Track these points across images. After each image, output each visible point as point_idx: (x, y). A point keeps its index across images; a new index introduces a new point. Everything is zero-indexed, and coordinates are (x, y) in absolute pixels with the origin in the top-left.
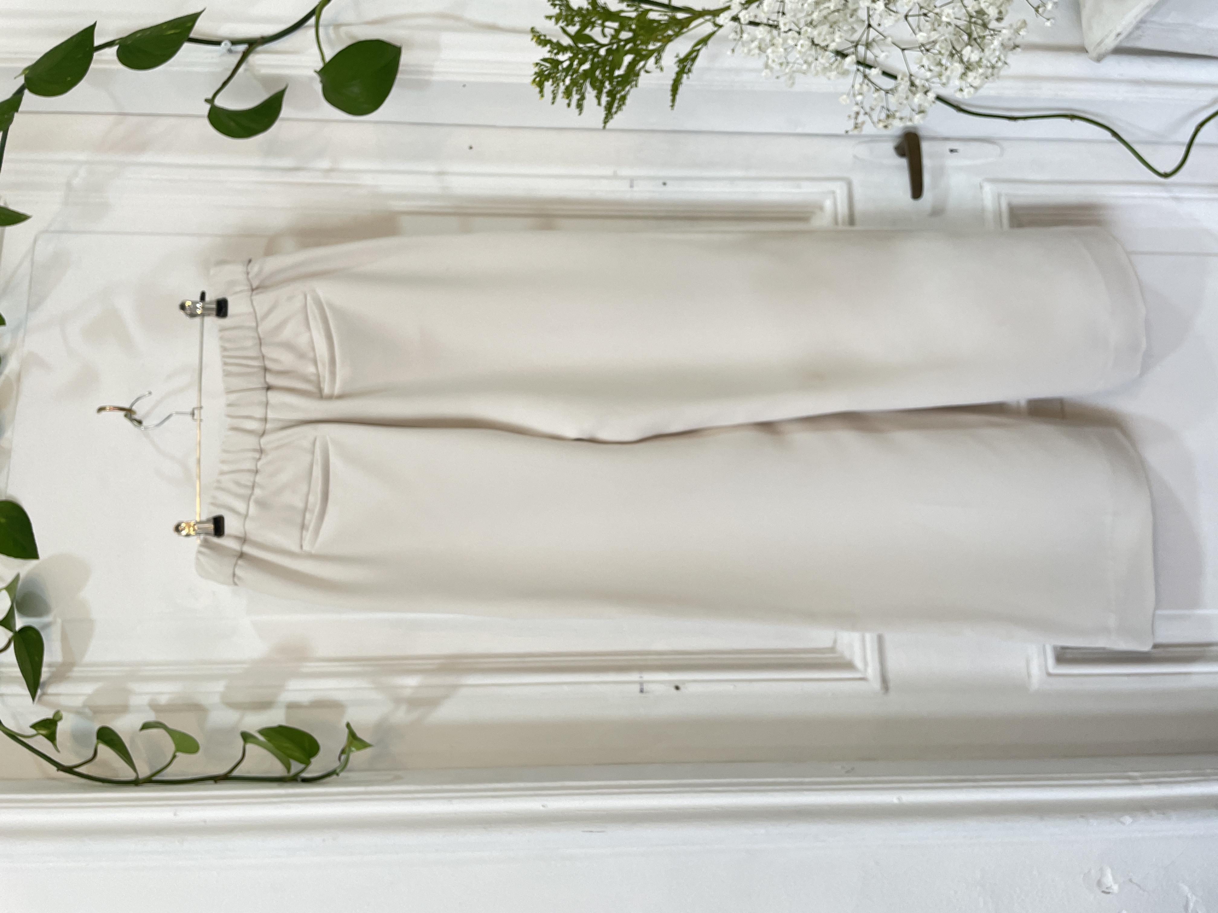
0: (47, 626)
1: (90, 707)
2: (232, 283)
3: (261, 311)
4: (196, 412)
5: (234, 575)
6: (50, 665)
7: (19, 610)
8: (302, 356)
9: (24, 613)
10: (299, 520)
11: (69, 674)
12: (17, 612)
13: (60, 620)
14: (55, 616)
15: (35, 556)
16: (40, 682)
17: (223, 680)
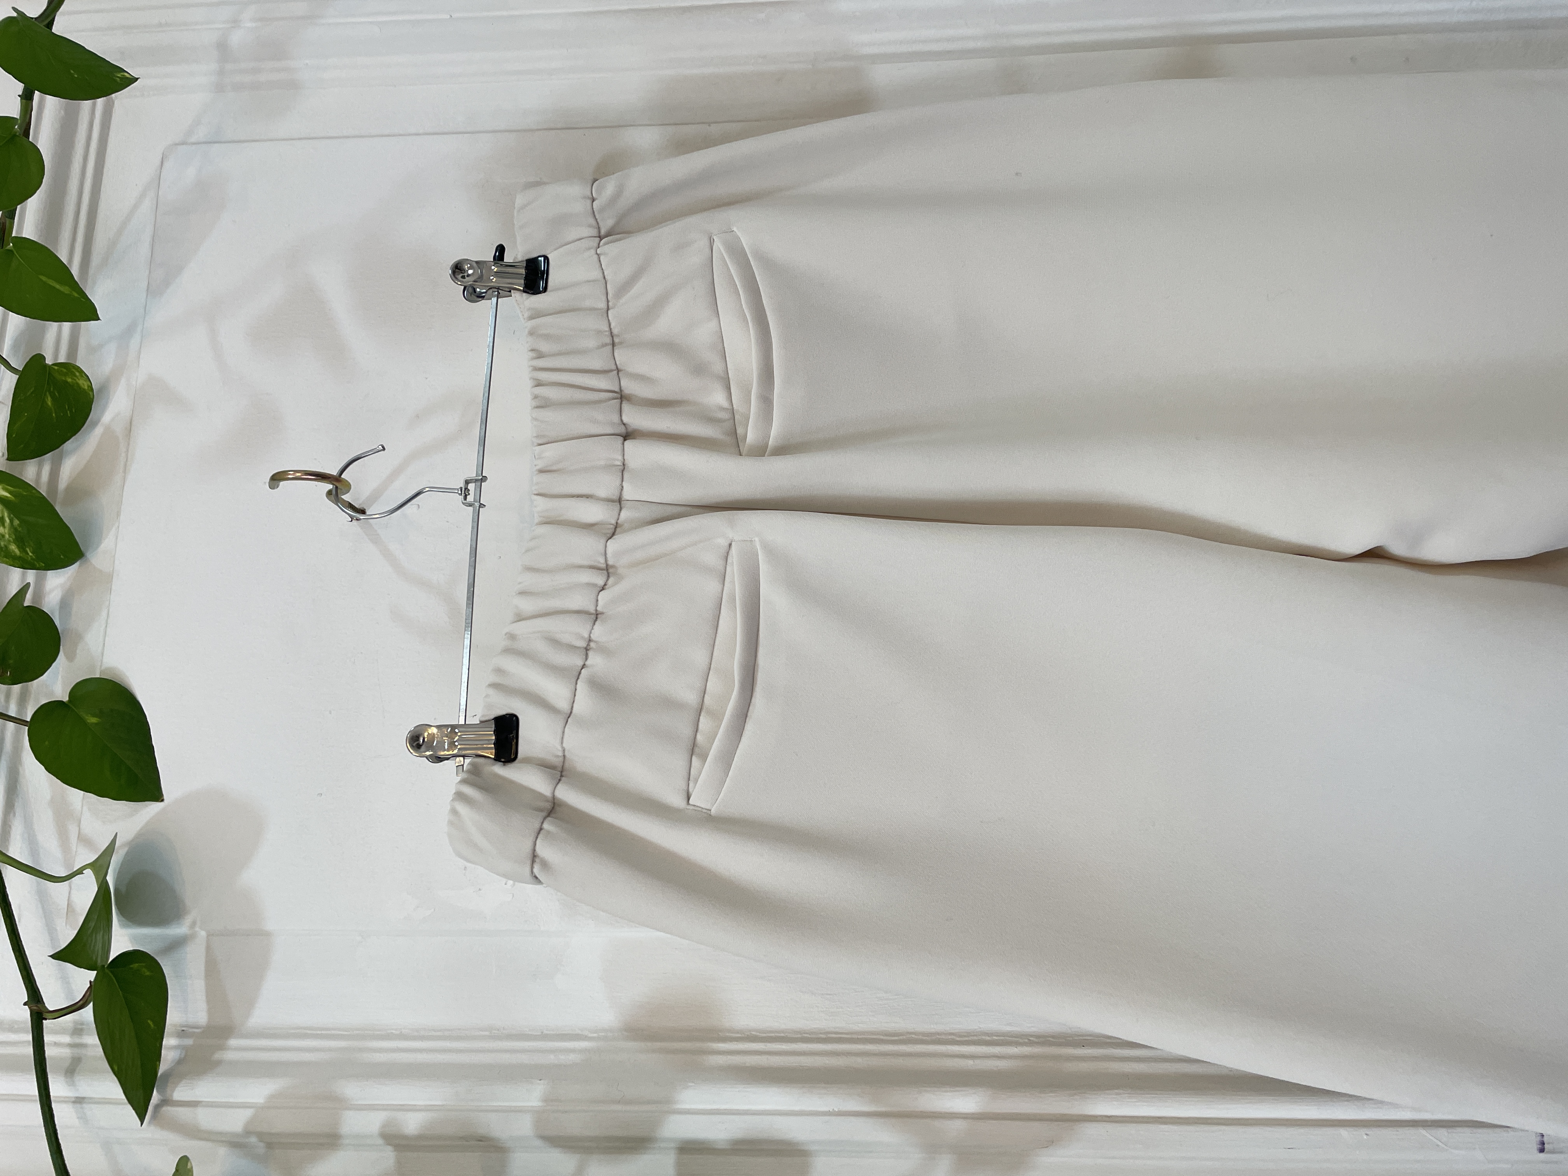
0: (175, 945)
1: (260, 1136)
2: (559, 222)
3: (616, 275)
4: (471, 486)
5: (534, 856)
6: (182, 1033)
7: (122, 912)
8: (699, 369)
9: (132, 917)
10: (686, 731)
11: (217, 1056)
12: (117, 914)
13: (203, 933)
14: (193, 924)
15: (156, 795)
16: (159, 1074)
17: (540, 1080)
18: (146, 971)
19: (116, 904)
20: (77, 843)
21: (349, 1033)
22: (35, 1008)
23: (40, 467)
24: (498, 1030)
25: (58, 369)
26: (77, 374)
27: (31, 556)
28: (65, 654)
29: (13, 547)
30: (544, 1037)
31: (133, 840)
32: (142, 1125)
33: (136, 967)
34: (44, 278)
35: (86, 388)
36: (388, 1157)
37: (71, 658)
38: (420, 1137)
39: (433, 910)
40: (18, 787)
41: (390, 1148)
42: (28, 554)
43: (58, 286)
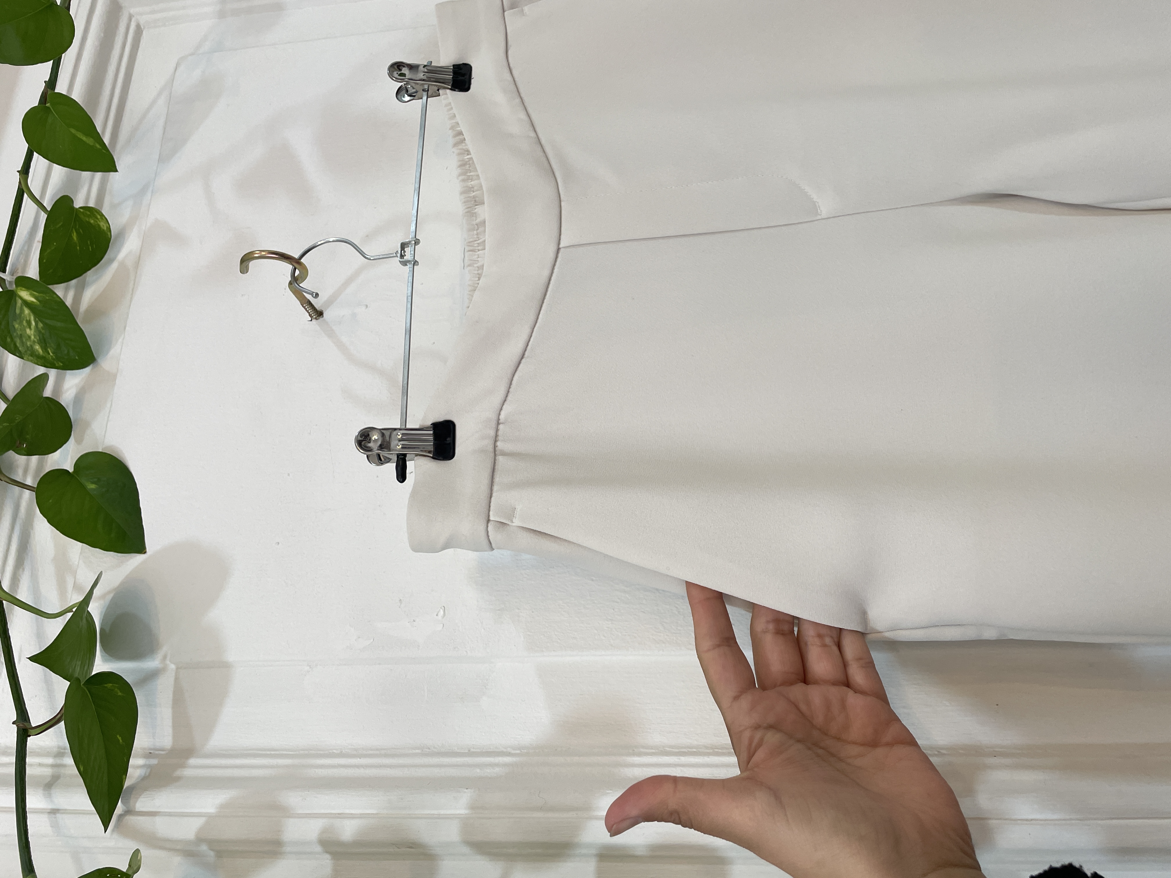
0: (151, 676)
1: (211, 843)
4: (407, 250)
6: (149, 755)
7: (103, 647)
9: (111, 652)
11: (178, 773)
12: (101, 651)
13: (173, 666)
14: (165, 658)
15: (140, 548)
16: (124, 788)
17: (467, 789)
18: (119, 691)
19: (101, 642)
20: (72, 591)
21: (295, 753)
22: (22, 725)
23: (67, 290)
24: (429, 749)
25: (83, 212)
26: (99, 217)
27: (52, 356)
28: (74, 438)
29: (37, 347)
30: (470, 754)
31: (118, 587)
32: (105, 832)
33: (109, 686)
34: (73, 131)
35: (105, 229)
36: (326, 863)
37: (79, 442)
38: (356, 843)
39: (372, 640)
40: (28, 547)
41: (328, 856)
42: (49, 354)
43: (84, 139)
